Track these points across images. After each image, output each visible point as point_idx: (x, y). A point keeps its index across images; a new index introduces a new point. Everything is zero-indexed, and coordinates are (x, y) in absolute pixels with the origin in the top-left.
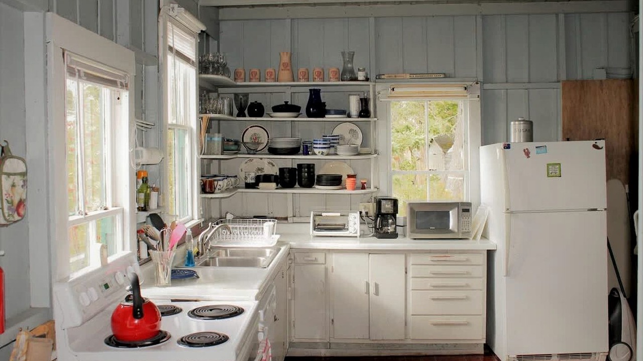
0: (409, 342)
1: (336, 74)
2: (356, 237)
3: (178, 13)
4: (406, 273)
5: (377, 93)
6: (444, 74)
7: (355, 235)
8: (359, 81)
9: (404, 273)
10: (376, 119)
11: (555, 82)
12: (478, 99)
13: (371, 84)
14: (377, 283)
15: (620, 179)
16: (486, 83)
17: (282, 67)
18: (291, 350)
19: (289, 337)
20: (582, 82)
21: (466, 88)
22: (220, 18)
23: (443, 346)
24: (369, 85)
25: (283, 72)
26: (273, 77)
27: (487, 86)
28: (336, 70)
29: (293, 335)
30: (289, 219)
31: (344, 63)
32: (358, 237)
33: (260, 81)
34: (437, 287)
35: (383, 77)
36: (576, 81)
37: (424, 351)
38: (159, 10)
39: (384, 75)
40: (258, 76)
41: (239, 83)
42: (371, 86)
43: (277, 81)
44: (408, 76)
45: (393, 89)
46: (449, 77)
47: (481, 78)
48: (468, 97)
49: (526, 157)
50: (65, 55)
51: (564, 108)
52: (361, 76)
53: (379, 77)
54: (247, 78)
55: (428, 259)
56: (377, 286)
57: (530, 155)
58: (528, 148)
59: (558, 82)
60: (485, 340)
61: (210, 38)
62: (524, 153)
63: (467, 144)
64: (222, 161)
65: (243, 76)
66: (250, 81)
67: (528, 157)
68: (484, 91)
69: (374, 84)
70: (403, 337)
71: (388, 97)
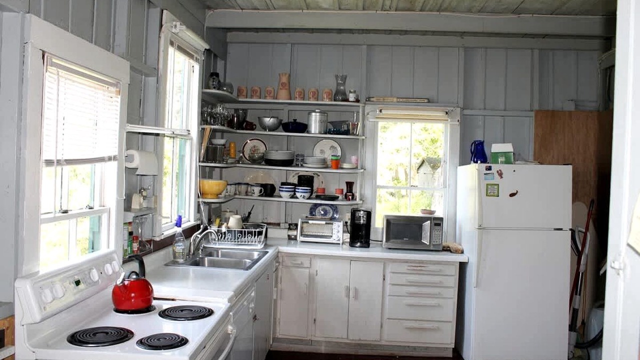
0: (383, 343)
1: (329, 95)
2: (339, 244)
3: (180, 30)
4: (384, 279)
5: (366, 114)
6: (428, 99)
7: (339, 242)
8: (350, 102)
9: (382, 279)
10: (364, 137)
11: (529, 111)
12: (458, 123)
13: (361, 105)
14: (357, 287)
15: (584, 203)
16: (466, 109)
17: (281, 87)
18: (275, 344)
19: (273, 334)
20: (553, 111)
21: (447, 113)
22: (228, 40)
23: (415, 348)
24: (359, 106)
25: (281, 91)
26: (271, 95)
27: (467, 112)
28: (328, 91)
29: (278, 331)
30: (281, 224)
31: (337, 86)
32: (341, 244)
33: (260, 98)
34: (411, 295)
35: (372, 99)
36: (548, 111)
37: (397, 352)
38: (161, 26)
39: (373, 97)
40: (258, 94)
41: (240, 100)
42: (361, 107)
43: (276, 99)
44: (395, 100)
45: (381, 111)
46: (433, 103)
47: (461, 104)
48: (449, 121)
49: (500, 178)
50: (45, 57)
51: (536, 135)
52: (351, 98)
53: (368, 99)
54: (249, 94)
55: (404, 268)
56: (356, 290)
57: (503, 176)
58: (500, 169)
59: (532, 111)
60: (454, 345)
61: (218, 58)
62: (497, 174)
63: (447, 163)
64: (224, 169)
65: (245, 93)
66: (251, 98)
67: (502, 177)
68: (463, 116)
69: (363, 105)
70: (378, 338)
71: (377, 118)
